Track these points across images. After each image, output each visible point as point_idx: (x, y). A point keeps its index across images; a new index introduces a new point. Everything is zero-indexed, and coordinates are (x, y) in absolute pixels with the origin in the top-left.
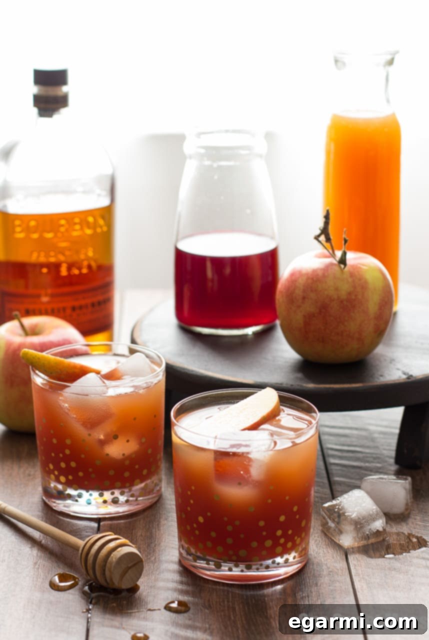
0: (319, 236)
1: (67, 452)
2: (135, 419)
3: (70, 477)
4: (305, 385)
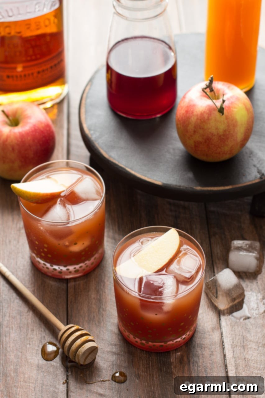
0: (206, 89)
4: (195, 188)
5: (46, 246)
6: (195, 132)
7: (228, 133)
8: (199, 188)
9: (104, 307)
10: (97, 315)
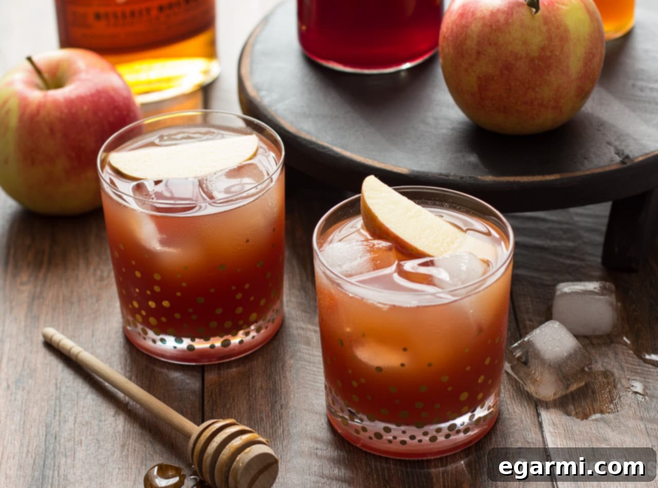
1: (157, 289)
2: (247, 241)
3: (164, 319)
4: (479, 177)
5: (157, 277)
6: (479, 53)
7: (548, 54)
8: (489, 178)
9: (283, 402)
10: (267, 416)
